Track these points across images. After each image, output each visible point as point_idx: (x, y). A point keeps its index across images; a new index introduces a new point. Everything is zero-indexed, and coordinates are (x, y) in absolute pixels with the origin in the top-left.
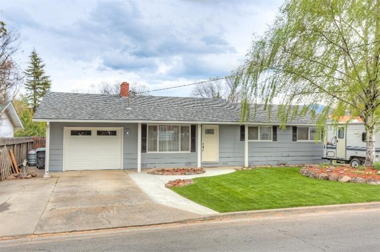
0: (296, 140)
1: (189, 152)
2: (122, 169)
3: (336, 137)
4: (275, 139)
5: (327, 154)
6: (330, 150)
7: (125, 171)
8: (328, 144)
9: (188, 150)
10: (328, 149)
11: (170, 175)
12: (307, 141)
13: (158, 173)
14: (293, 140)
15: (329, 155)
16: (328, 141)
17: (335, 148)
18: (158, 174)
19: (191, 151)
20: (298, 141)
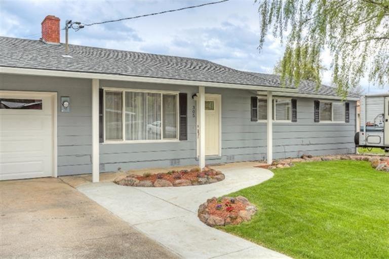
0: (318, 121)
1: (177, 140)
2: (56, 176)
3: (383, 115)
4: (295, 119)
5: (367, 140)
6: (370, 134)
7: (62, 181)
8: (367, 126)
9: (175, 137)
10: (368, 133)
11: (169, 186)
12: (329, 122)
13: (142, 182)
14: (315, 121)
15: (369, 141)
16: (368, 121)
17: (383, 131)
18: (143, 186)
19: (180, 140)
20: (321, 122)
